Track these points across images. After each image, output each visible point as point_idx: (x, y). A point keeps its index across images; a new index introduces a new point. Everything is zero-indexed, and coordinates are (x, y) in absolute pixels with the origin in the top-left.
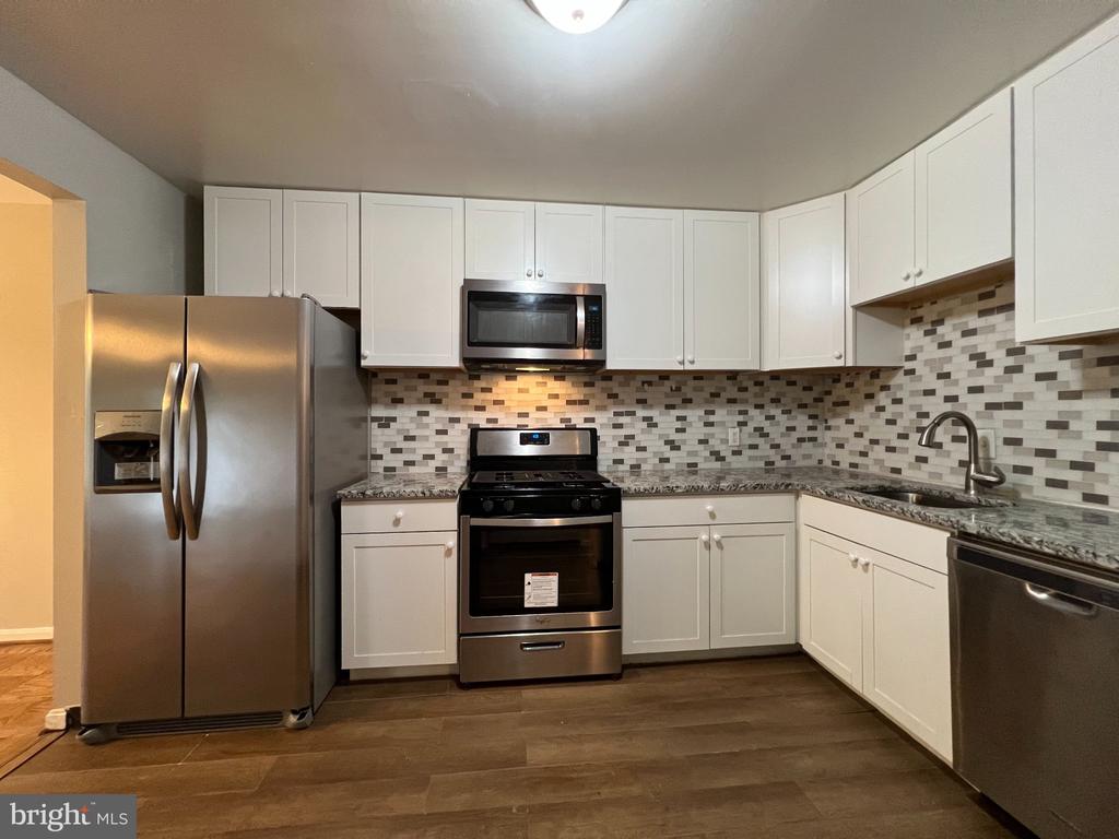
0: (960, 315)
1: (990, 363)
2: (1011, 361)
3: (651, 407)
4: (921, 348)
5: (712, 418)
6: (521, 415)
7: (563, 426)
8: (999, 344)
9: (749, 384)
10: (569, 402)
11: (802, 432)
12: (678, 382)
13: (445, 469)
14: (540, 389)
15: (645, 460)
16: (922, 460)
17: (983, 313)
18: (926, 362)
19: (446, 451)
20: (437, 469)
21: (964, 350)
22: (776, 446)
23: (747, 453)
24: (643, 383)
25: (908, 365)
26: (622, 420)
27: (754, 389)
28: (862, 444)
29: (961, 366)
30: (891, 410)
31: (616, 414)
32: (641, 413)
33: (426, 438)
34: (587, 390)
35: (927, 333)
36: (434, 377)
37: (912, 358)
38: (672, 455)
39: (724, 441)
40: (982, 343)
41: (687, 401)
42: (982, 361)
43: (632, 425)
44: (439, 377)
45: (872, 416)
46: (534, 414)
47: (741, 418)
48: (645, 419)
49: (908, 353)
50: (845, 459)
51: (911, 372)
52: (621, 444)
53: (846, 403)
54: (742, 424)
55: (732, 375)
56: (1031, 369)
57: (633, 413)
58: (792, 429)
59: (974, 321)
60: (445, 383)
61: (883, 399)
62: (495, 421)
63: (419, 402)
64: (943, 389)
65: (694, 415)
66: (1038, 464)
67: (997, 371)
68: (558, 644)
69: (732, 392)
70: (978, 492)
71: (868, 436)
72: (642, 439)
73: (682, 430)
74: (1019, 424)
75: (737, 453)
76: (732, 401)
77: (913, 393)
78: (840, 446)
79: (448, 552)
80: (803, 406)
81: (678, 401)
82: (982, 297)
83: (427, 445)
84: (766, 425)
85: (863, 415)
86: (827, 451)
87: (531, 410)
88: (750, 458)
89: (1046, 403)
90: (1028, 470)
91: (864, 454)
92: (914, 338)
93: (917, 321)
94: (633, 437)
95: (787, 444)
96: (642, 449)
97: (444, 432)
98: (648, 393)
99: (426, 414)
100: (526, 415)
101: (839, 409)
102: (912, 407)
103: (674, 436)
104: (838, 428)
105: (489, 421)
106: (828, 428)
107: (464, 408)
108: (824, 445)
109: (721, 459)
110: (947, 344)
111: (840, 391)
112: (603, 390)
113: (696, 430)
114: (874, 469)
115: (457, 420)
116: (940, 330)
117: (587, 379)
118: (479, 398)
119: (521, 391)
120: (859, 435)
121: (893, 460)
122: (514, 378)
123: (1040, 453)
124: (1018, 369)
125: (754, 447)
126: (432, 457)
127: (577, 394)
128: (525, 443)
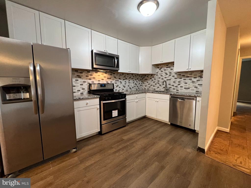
0: (164, 67)
1: (167, 74)
2: (170, 74)
3: (121, 80)
4: (159, 72)
5: (130, 82)
6: (99, 81)
7: (107, 83)
8: (169, 72)
9: (134, 76)
10: (108, 78)
11: (141, 84)
12: (125, 75)
13: (83, 93)
14: (102, 75)
15: (120, 89)
16: (158, 87)
17: (167, 68)
18: (159, 74)
19: (83, 89)
20: (81, 93)
21: (164, 72)
22: (138, 86)
23: (134, 88)
24: (120, 75)
25: (157, 74)
26: (117, 82)
27: (135, 77)
28: (149, 86)
29: (164, 74)
30: (154, 80)
31: (116, 81)
32: (120, 81)
33: (78, 86)
34: (111, 76)
35: (160, 70)
36: (79, 71)
37: (157, 73)
38: (124, 88)
39: (131, 86)
40: (167, 72)
41: (126, 79)
42: (166, 74)
43: (118, 83)
44: (80, 71)
45: (151, 81)
46: (101, 81)
47: (133, 82)
48: (120, 82)
49: (157, 72)
50: (146, 88)
51: (157, 75)
52: (116, 87)
53: (147, 79)
54: (133, 83)
55: (132, 74)
56: (172, 75)
57: (118, 81)
58: (139, 84)
59: (166, 69)
60: (82, 73)
61: (153, 79)
62: (93, 82)
63: (76, 77)
64: (161, 78)
65: (127, 81)
66: (172, 87)
67: (168, 75)
68: (118, 122)
69: (132, 77)
70: (166, 91)
71: (150, 84)
72: (120, 86)
73: (125, 84)
74: (170, 82)
75: (133, 88)
76: (132, 79)
77: (157, 78)
78: (146, 86)
79: (98, 109)
80: (141, 80)
81: (125, 79)
82: (167, 65)
83: (78, 88)
84: (136, 83)
85: (150, 81)
86: (144, 87)
87: (101, 80)
88: (135, 88)
89: (173, 80)
91: (150, 87)
92: (158, 70)
93: (158, 68)
94: (118, 85)
95: (139, 86)
96: (120, 87)
97: (82, 85)
98: (121, 77)
99: (78, 80)
100: (100, 81)
101: (146, 80)
102: (157, 80)
103: (125, 85)
104: (145, 83)
105: (92, 82)
106: (144, 83)
107: (87, 79)
108: (143, 86)
109: (131, 89)
110: (162, 71)
111: (146, 77)
112: (114, 76)
113: (128, 84)
114: (151, 89)
115: (85, 82)
116: (161, 69)
117: (111, 74)
118: (90, 77)
119: (98, 76)
120: (149, 84)
121: (154, 88)
122: (97, 73)
123: (172, 85)
124: (170, 75)
125: (135, 87)
126: (80, 91)
127: (109, 77)
128: (101, 87)
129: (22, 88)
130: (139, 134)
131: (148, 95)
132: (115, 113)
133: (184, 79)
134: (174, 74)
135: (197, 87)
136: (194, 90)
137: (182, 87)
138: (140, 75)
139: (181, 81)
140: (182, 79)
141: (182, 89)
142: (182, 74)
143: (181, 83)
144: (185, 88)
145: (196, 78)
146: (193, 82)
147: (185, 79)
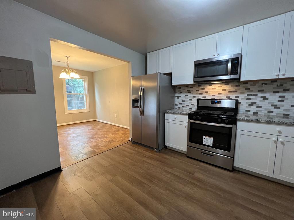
3: (266, 92)
6: (213, 96)
7: (227, 99)
10: (230, 92)
12: (282, 83)
13: (191, 109)
14: (219, 88)
15: (261, 111)
19: (191, 104)
20: (190, 109)
24: (262, 84)
26: (250, 97)
31: (248, 95)
32: (260, 94)
33: (187, 101)
34: (237, 88)
36: (189, 86)
38: (275, 110)
41: (287, 90)
43: (256, 99)
44: (191, 86)
46: (217, 95)
48: (262, 97)
52: (249, 105)
57: (257, 95)
60: (192, 88)
62: (205, 97)
63: (186, 93)
68: (212, 156)
72: (259, 104)
79: (186, 127)
81: (280, 90)
83: (187, 103)
87: (216, 94)
94: (255, 103)
96: (259, 107)
97: (191, 100)
98: (264, 87)
99: (187, 95)
100: (215, 96)
103: (277, 103)
105: (203, 97)
107: (197, 94)
112: (243, 87)
115: (195, 97)
117: (237, 84)
118: (201, 91)
119: (213, 89)
122: (211, 85)
126: (188, 106)
127: (233, 89)
128: (212, 103)
132: (208, 141)
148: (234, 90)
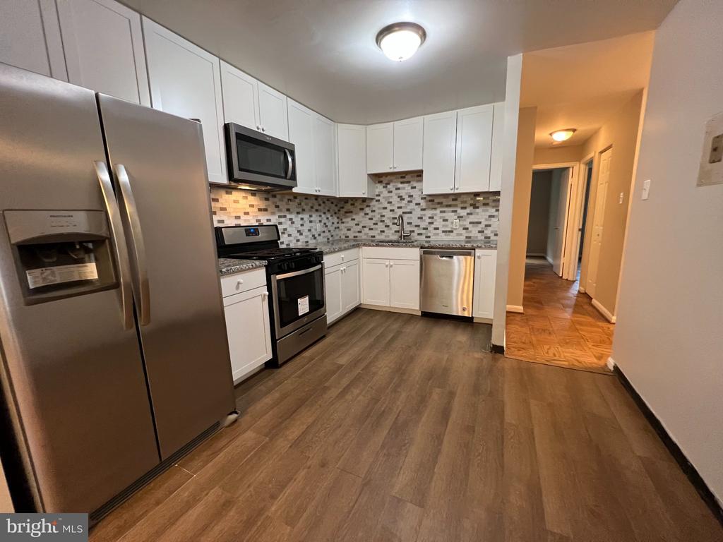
0: (395, 182)
1: (404, 199)
2: (409, 199)
3: (292, 213)
4: (382, 192)
5: (312, 219)
6: (238, 218)
7: (257, 224)
8: (406, 193)
9: (321, 202)
10: (260, 210)
11: (336, 225)
12: (300, 200)
14: (245, 201)
15: (291, 241)
16: (383, 232)
17: (402, 183)
18: (384, 198)
21: (396, 194)
22: (329, 231)
23: (322, 234)
24: (288, 200)
25: (377, 198)
26: (282, 220)
27: (323, 205)
28: (359, 228)
29: (395, 199)
30: (371, 214)
31: (280, 217)
32: (289, 216)
34: (267, 203)
35: (384, 187)
37: (378, 195)
38: (300, 237)
39: (316, 230)
40: (402, 193)
41: (303, 210)
42: (401, 198)
43: (286, 223)
45: (363, 217)
46: (243, 217)
47: (320, 219)
48: (290, 219)
49: (377, 193)
50: (351, 235)
51: (378, 201)
52: (282, 233)
53: (351, 212)
54: (320, 221)
55: (317, 197)
56: (414, 202)
57: (285, 216)
58: (333, 223)
59: (400, 185)
61: (367, 210)
62: (223, 221)
64: (389, 207)
65: (306, 216)
66: (416, 229)
67: (405, 202)
68: (310, 329)
69: (316, 207)
70: (404, 239)
71: (361, 225)
72: (289, 230)
73: (302, 225)
74: (411, 218)
75: (319, 235)
76: (317, 210)
77: (379, 208)
78: (349, 230)
79: (263, 300)
80: (335, 213)
81: (300, 210)
82: (402, 177)
84: (326, 221)
85: (359, 217)
86: (342, 233)
87: (241, 214)
88: (324, 237)
89: (418, 212)
90: (413, 231)
91: (360, 232)
92: (380, 188)
93: (380, 182)
94: (286, 229)
95: (332, 229)
96: (290, 235)
98: (293, 205)
101: (348, 214)
102: (379, 213)
103: (301, 228)
104: (348, 222)
105: (219, 221)
106: (343, 223)
108: (342, 230)
109: (315, 238)
110: (391, 192)
111: (348, 207)
112: (273, 203)
113: (307, 225)
114: (364, 237)
116: (388, 186)
117: (266, 196)
118: (214, 206)
119: (236, 202)
120: (357, 225)
121: (372, 233)
122: (231, 193)
123: (416, 226)
124: (411, 202)
125: (324, 232)
127: (263, 205)
128: (247, 235)
129: (78, 247)
130: (371, 347)
131: (366, 251)
132: (303, 305)
133: (441, 212)
134: (418, 200)
135: (467, 229)
136: (461, 235)
137: (437, 229)
138: (333, 200)
139: (436, 215)
140: (438, 211)
141: (438, 234)
142: (436, 201)
143: (436, 220)
144: (443, 232)
145: (465, 208)
146: (460, 217)
147: (444, 212)
148: (264, 207)
